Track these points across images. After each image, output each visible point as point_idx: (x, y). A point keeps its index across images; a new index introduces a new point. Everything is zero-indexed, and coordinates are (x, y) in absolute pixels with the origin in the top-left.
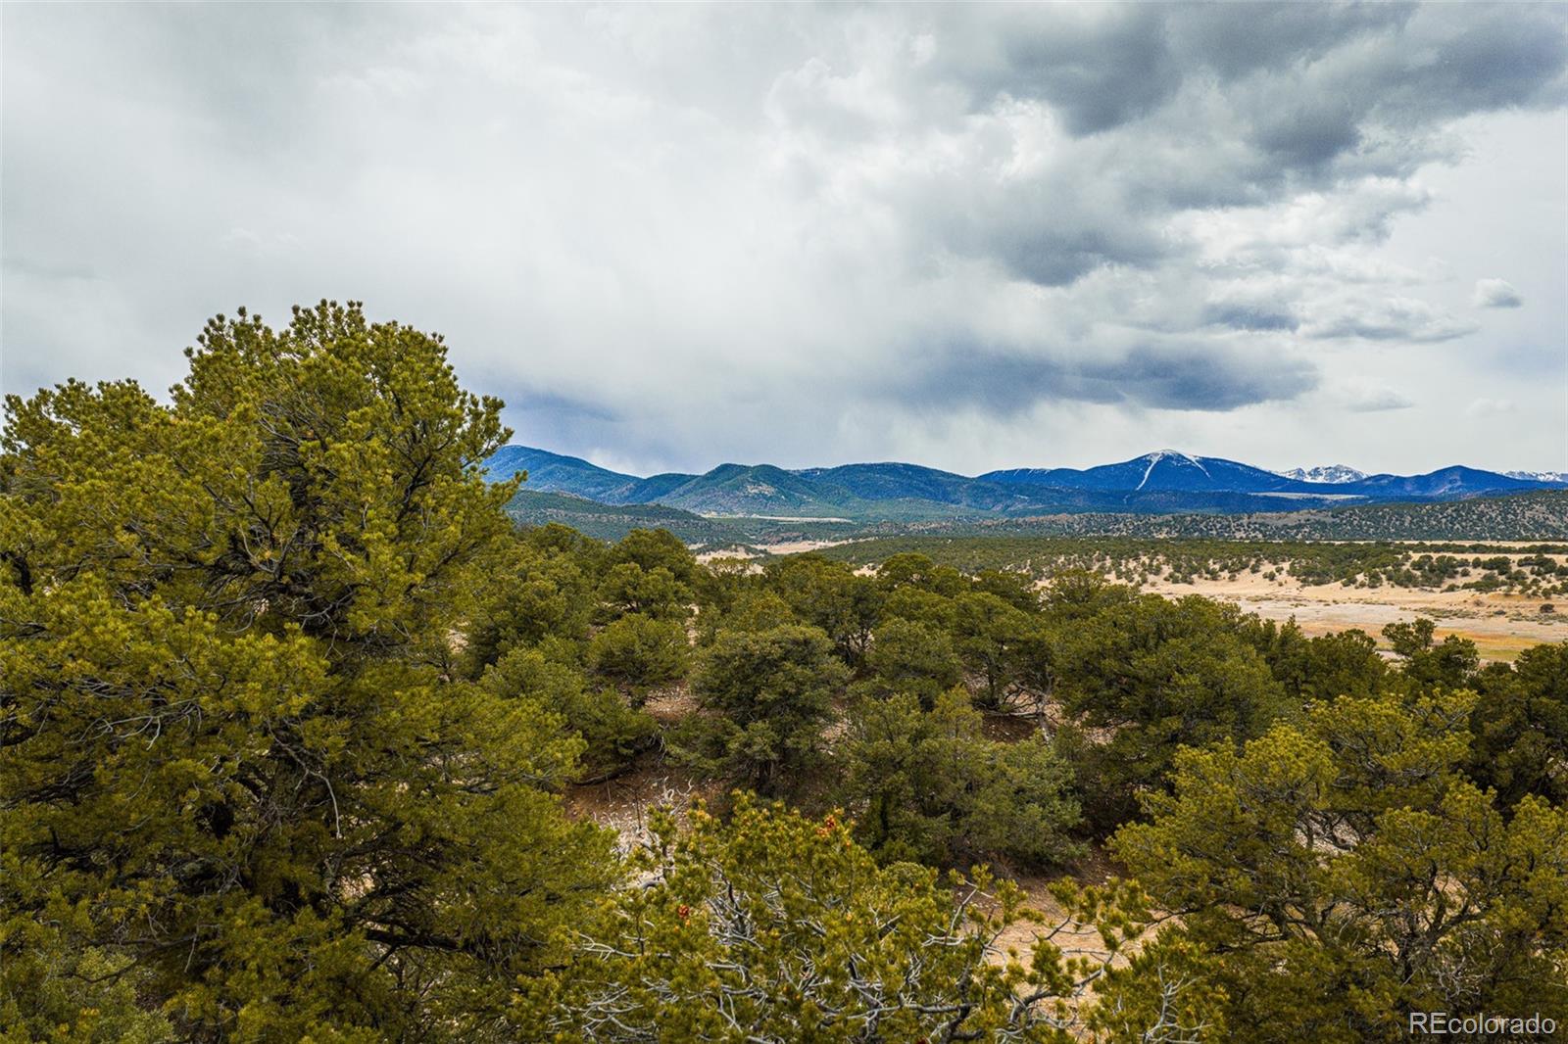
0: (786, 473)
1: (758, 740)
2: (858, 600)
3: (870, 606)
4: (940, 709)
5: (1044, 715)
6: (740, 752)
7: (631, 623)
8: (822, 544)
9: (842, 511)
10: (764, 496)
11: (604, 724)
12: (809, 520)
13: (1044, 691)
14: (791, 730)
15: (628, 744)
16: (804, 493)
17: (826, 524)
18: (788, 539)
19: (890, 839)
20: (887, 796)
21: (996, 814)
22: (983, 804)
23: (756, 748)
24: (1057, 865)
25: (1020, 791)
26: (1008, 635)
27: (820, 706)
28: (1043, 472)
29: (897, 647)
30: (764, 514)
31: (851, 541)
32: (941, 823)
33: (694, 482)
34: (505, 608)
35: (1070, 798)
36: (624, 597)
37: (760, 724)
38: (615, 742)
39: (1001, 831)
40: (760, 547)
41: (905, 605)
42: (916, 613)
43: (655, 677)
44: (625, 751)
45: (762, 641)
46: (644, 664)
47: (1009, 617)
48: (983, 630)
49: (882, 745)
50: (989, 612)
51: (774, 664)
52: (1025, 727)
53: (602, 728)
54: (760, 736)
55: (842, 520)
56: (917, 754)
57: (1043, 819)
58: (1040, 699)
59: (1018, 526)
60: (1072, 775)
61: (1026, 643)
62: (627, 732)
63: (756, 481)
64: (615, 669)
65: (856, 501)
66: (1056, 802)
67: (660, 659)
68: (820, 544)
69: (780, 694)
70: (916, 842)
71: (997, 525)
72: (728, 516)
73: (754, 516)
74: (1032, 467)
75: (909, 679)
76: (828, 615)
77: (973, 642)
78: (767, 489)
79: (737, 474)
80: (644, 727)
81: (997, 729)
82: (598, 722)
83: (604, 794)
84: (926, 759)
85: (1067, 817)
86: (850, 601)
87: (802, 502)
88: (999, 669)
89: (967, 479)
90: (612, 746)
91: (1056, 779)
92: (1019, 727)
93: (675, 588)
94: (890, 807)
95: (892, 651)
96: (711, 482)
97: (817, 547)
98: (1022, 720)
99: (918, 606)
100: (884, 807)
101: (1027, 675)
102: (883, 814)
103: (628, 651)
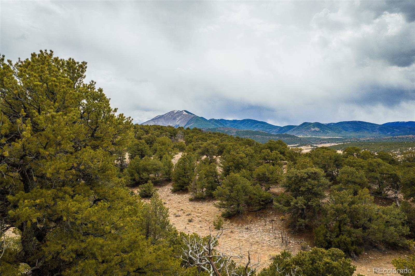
0: (323, 124)
1: (299, 202)
2: (336, 160)
3: (340, 162)
4: (359, 195)
5: (397, 198)
6: (294, 205)
7: (265, 166)
8: (334, 144)
9: (340, 135)
10: (316, 131)
11: (256, 195)
12: (330, 137)
13: (398, 190)
14: (311, 199)
15: (262, 201)
16: (328, 130)
17: (334, 138)
18: (323, 143)
19: (341, 235)
20: (340, 222)
21: (378, 229)
22: (373, 226)
23: (299, 204)
24: (401, 247)
25: (387, 222)
26: (385, 172)
27: (319, 193)
28: (404, 122)
29: (346, 175)
30: (316, 136)
31: (342, 143)
32: (359, 231)
33: (296, 127)
34: (232, 162)
35: (406, 225)
36: (265, 159)
37: (300, 197)
38: (259, 200)
39: (380, 235)
40: (315, 145)
41: (350, 162)
42: (354, 165)
43: (272, 182)
44: (262, 203)
45: (302, 173)
46: (269, 178)
47: (386, 166)
48: (376, 170)
49: (339, 206)
50: (379, 164)
51: (306, 180)
52: (391, 201)
53: (255, 196)
54: (300, 201)
55: (340, 137)
56: (351, 209)
57: (395, 231)
58: (396, 193)
59: (395, 138)
60: (406, 218)
61: (391, 175)
62: (263, 197)
63: (314, 127)
64: (261, 179)
65: (344, 132)
66: (401, 227)
67: (273, 177)
68: (333, 144)
69: (307, 189)
70: (350, 236)
71: (389, 139)
72: (306, 137)
73: (313, 136)
74: (400, 121)
75: (350, 185)
76: (326, 165)
77: (373, 174)
78: (317, 129)
79: (309, 125)
80: (268, 196)
81: (381, 201)
82: (254, 194)
83: (256, 215)
84: (354, 211)
85: (404, 232)
86: (333, 161)
87: (327, 132)
88: (382, 183)
89: (379, 125)
90: (258, 201)
91: (400, 219)
92: (389, 201)
93: (280, 157)
94: (342, 225)
95: (345, 176)
96: (301, 127)
97: (332, 145)
98: (390, 199)
99: (355, 163)
100: (340, 225)
101: (392, 185)
102: (339, 227)
103: (264, 174)
